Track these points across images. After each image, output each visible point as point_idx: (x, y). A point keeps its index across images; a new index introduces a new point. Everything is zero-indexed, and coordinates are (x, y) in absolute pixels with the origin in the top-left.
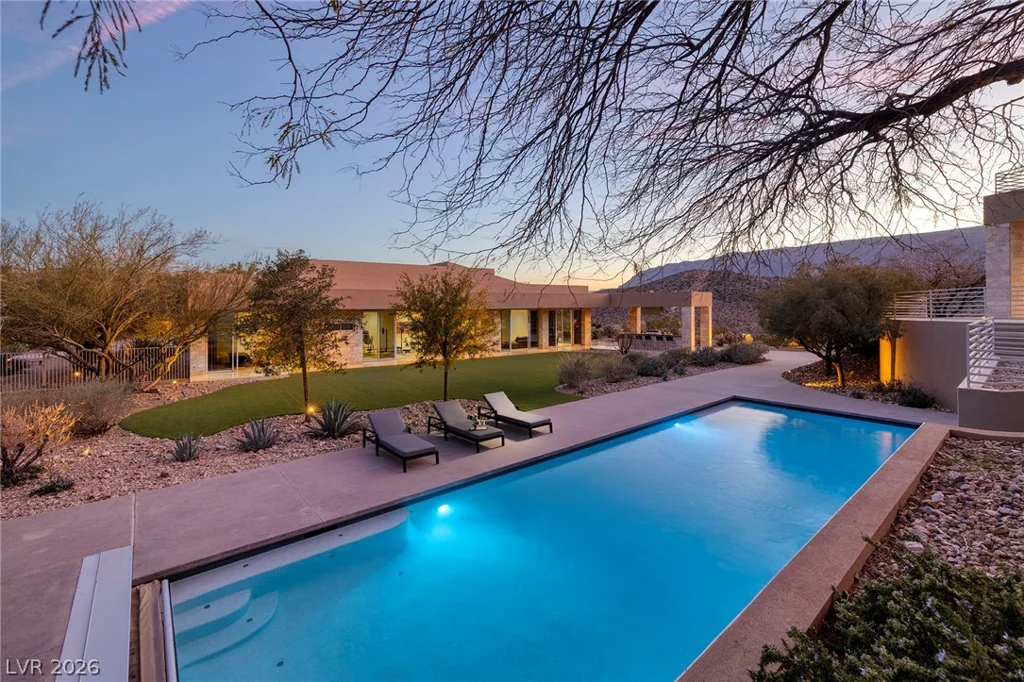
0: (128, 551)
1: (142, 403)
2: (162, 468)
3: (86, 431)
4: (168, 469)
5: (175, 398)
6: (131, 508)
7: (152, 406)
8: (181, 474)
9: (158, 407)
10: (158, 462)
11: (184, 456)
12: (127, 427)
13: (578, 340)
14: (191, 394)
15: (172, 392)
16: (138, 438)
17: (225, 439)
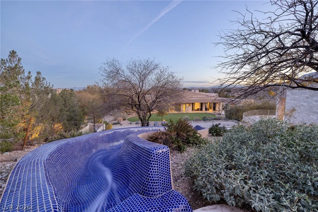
4: (129, 125)
17: (135, 122)
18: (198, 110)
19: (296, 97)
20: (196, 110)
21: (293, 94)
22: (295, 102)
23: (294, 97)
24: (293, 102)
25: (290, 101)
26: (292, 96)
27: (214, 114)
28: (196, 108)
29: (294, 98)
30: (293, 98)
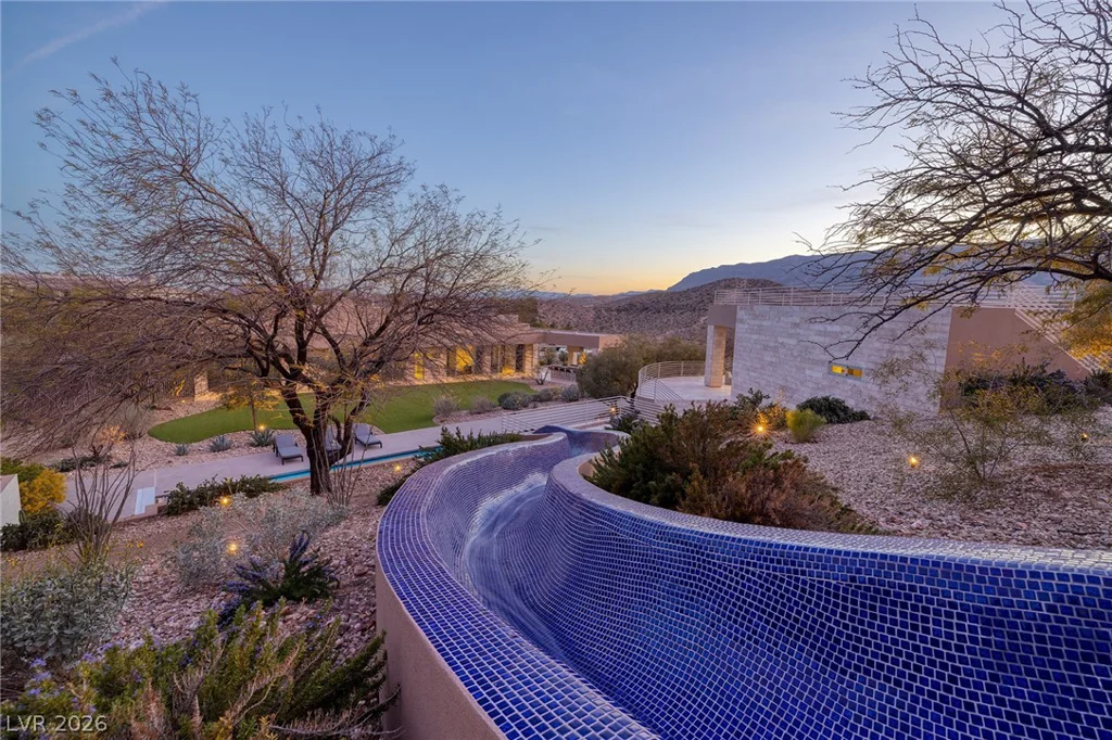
0: (153, 488)
1: (160, 418)
2: (169, 459)
3: (131, 437)
4: (172, 459)
5: (182, 415)
6: (155, 474)
7: (167, 420)
8: (178, 462)
9: (171, 421)
10: (167, 456)
11: (181, 453)
12: (152, 434)
13: (519, 368)
14: (194, 411)
15: (182, 410)
16: (158, 442)
17: (206, 444)
18: (468, 370)
19: (764, 323)
20: (460, 373)
21: (756, 317)
22: (762, 337)
23: (757, 322)
24: (755, 337)
25: (748, 336)
26: (753, 322)
27: (521, 381)
28: (461, 365)
29: (758, 326)
30: (756, 328)
